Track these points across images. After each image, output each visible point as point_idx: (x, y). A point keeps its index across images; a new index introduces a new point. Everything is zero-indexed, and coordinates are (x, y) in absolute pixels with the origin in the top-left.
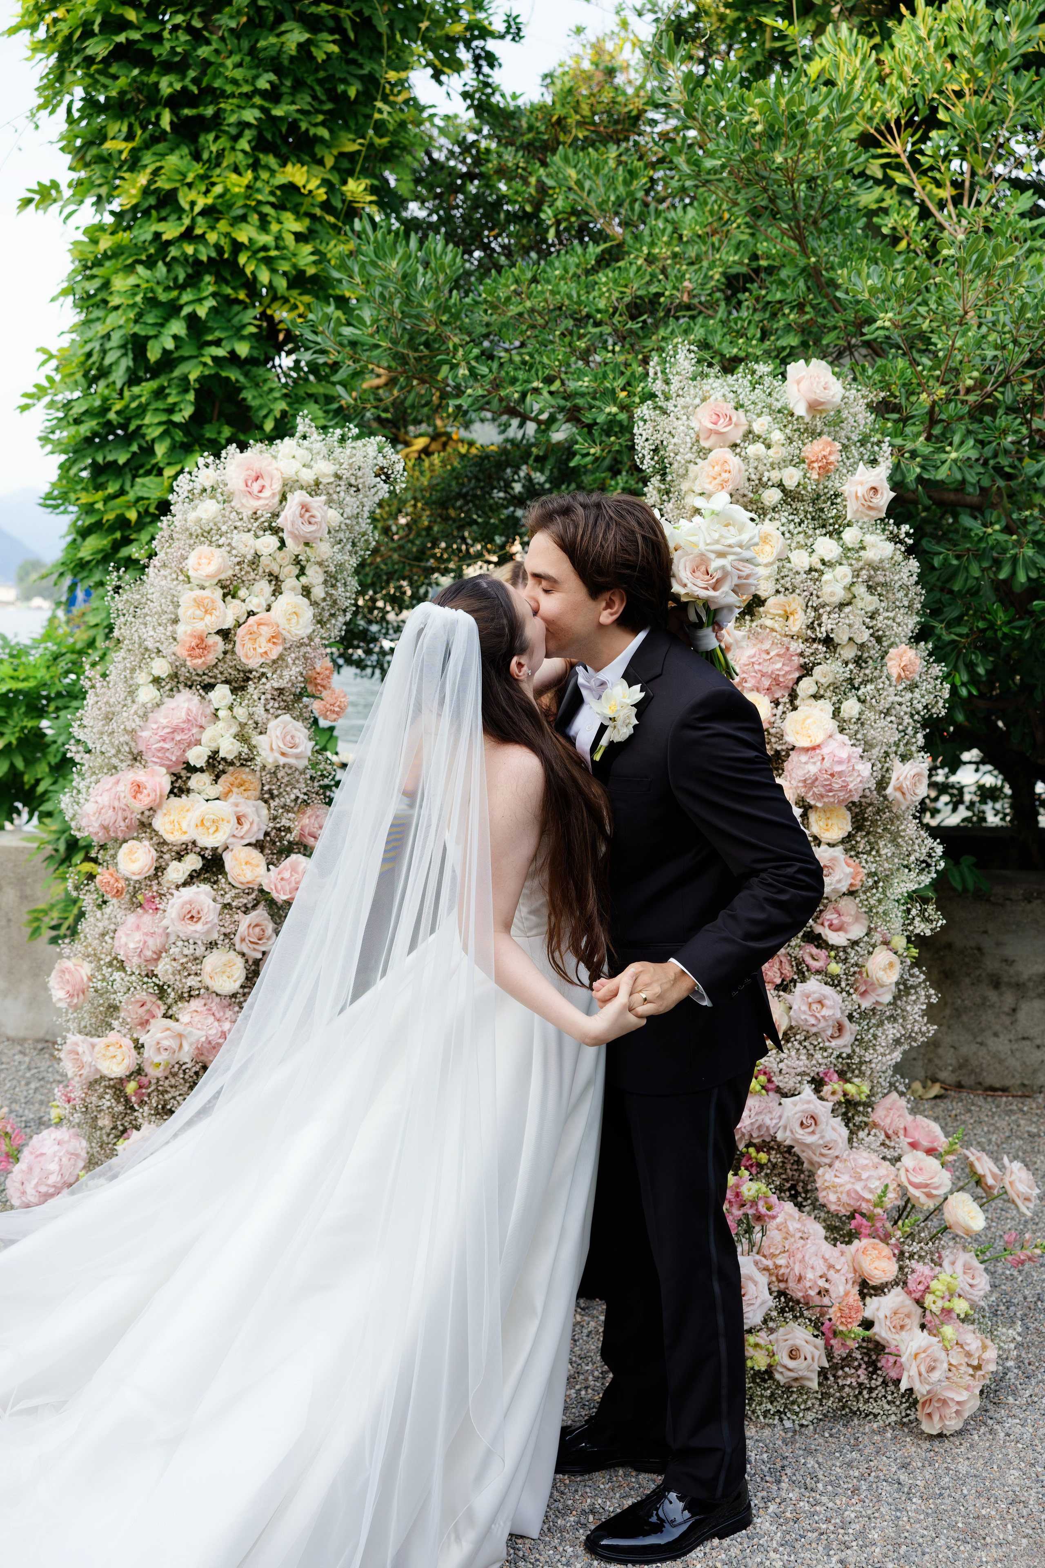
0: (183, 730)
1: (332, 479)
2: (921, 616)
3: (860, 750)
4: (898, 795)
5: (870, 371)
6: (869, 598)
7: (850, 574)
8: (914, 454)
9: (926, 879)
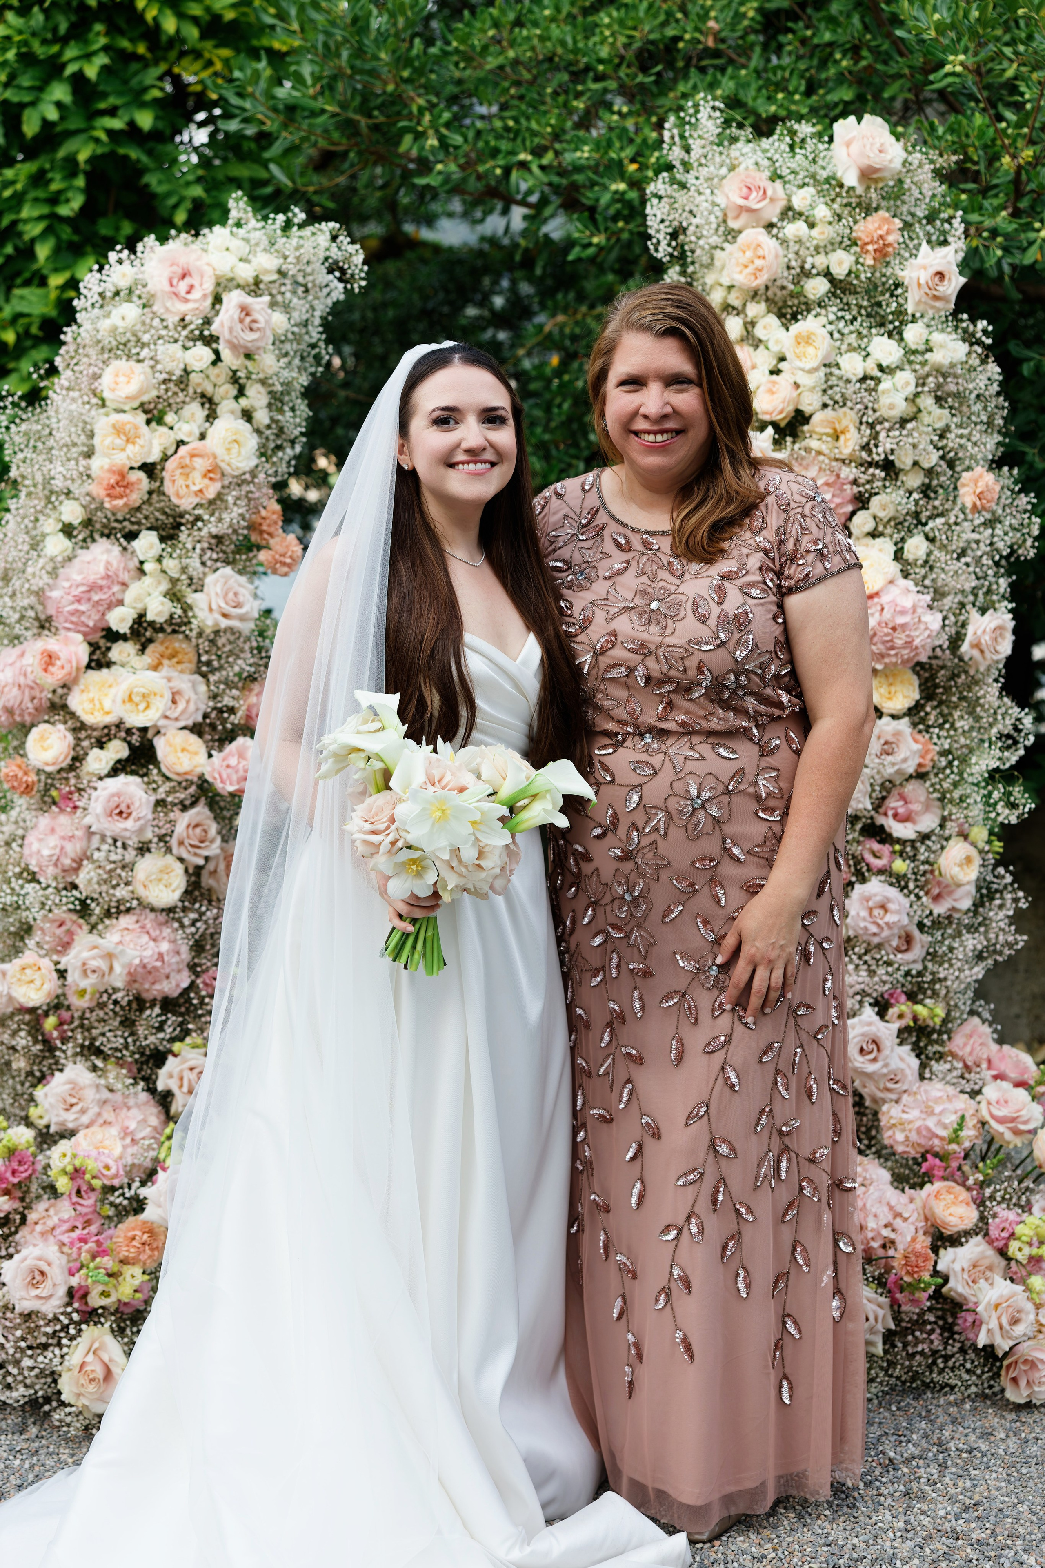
0: (101, 588)
1: (275, 277)
2: (1005, 435)
3: (928, 598)
4: (976, 653)
5: (941, 130)
6: (937, 411)
7: (913, 382)
8: (994, 233)
9: (1013, 757)
